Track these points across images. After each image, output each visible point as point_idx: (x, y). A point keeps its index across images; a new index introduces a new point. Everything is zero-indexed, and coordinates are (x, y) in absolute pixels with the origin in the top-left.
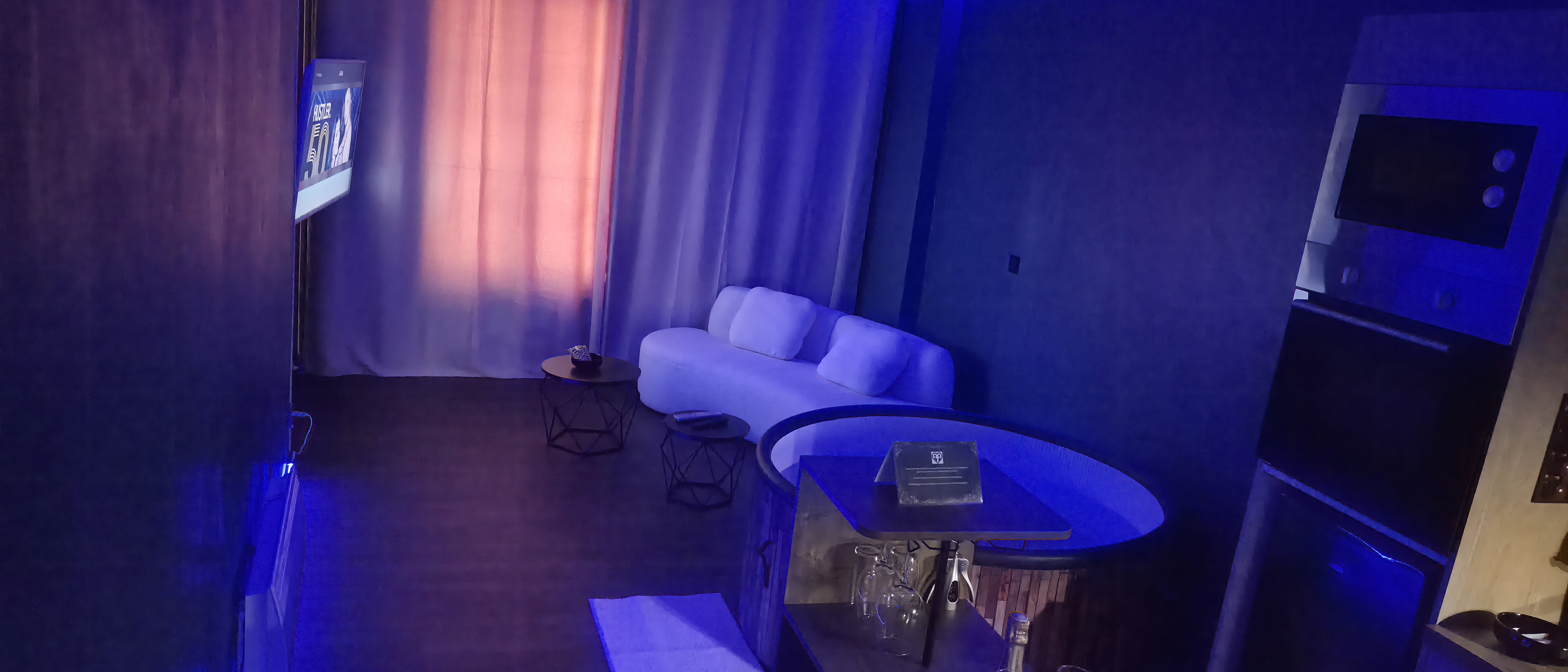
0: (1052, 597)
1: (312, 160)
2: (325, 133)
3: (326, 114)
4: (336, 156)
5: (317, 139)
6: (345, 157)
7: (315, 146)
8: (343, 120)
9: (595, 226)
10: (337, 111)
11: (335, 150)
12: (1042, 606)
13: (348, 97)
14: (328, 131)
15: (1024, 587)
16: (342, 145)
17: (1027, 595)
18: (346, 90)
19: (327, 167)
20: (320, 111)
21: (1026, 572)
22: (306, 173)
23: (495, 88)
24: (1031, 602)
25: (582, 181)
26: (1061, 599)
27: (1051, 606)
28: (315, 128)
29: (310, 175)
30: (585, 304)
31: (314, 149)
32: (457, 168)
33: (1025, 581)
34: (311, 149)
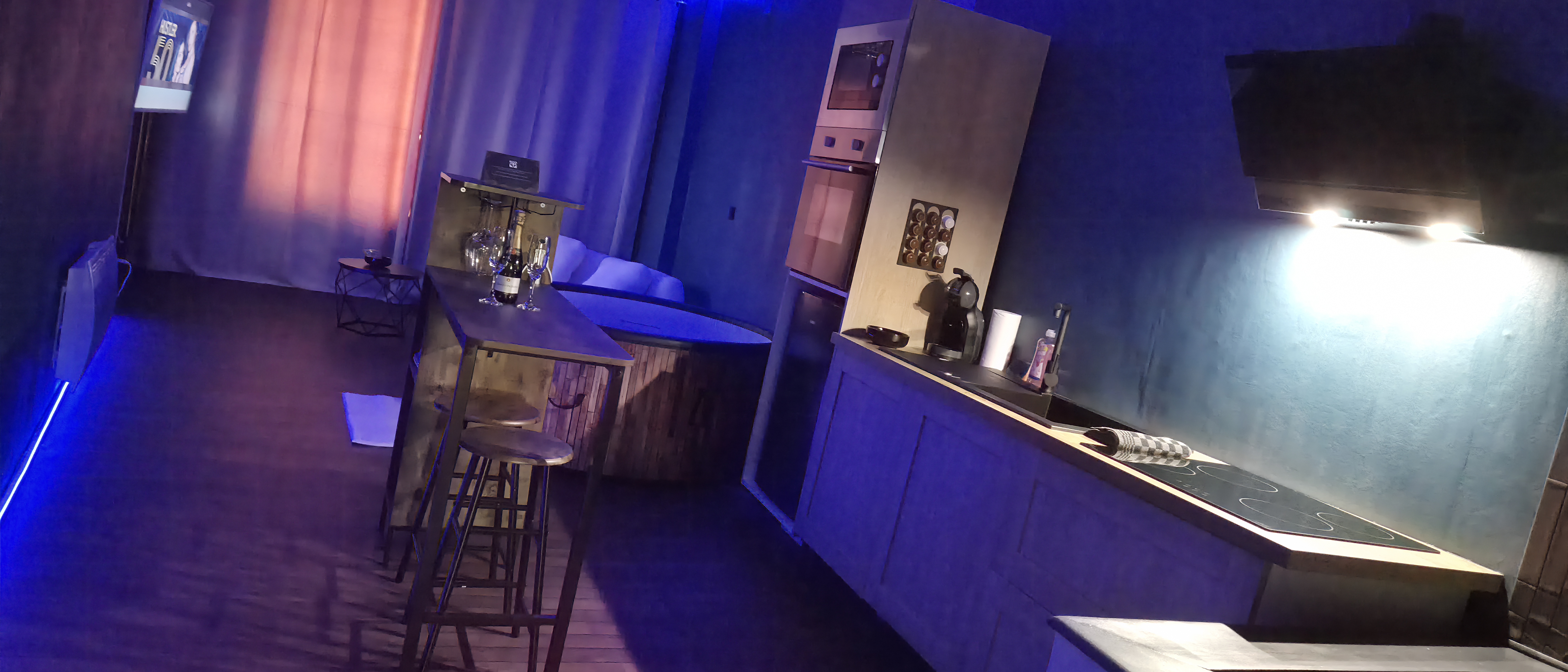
0: (664, 369)
1: (155, 65)
2: (169, 48)
3: (172, 32)
4: (178, 73)
5: (161, 49)
6: (186, 79)
7: (160, 54)
8: (186, 46)
9: (404, 169)
10: (182, 35)
11: (177, 68)
12: (656, 374)
13: (194, 28)
14: (172, 46)
15: (644, 359)
16: (184, 66)
17: (646, 364)
18: (192, 22)
19: (169, 78)
20: (168, 28)
21: (646, 347)
22: (149, 73)
23: (325, 44)
24: (649, 369)
25: (396, 129)
26: (671, 370)
27: (662, 375)
28: (161, 39)
29: (152, 76)
30: (390, 235)
31: (158, 56)
32: (286, 104)
33: (645, 354)
34: (155, 56)
